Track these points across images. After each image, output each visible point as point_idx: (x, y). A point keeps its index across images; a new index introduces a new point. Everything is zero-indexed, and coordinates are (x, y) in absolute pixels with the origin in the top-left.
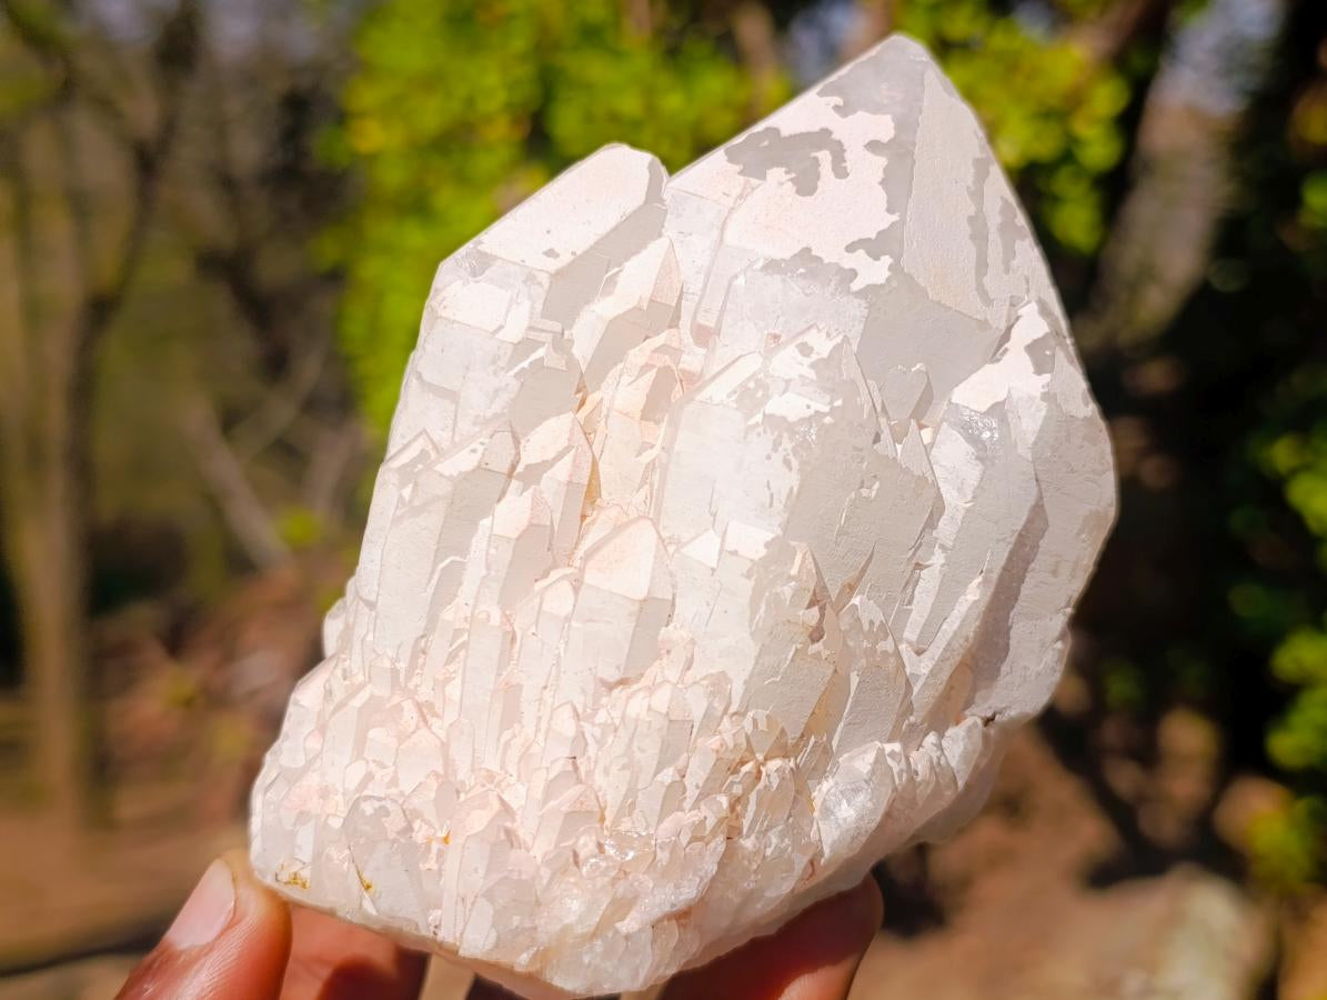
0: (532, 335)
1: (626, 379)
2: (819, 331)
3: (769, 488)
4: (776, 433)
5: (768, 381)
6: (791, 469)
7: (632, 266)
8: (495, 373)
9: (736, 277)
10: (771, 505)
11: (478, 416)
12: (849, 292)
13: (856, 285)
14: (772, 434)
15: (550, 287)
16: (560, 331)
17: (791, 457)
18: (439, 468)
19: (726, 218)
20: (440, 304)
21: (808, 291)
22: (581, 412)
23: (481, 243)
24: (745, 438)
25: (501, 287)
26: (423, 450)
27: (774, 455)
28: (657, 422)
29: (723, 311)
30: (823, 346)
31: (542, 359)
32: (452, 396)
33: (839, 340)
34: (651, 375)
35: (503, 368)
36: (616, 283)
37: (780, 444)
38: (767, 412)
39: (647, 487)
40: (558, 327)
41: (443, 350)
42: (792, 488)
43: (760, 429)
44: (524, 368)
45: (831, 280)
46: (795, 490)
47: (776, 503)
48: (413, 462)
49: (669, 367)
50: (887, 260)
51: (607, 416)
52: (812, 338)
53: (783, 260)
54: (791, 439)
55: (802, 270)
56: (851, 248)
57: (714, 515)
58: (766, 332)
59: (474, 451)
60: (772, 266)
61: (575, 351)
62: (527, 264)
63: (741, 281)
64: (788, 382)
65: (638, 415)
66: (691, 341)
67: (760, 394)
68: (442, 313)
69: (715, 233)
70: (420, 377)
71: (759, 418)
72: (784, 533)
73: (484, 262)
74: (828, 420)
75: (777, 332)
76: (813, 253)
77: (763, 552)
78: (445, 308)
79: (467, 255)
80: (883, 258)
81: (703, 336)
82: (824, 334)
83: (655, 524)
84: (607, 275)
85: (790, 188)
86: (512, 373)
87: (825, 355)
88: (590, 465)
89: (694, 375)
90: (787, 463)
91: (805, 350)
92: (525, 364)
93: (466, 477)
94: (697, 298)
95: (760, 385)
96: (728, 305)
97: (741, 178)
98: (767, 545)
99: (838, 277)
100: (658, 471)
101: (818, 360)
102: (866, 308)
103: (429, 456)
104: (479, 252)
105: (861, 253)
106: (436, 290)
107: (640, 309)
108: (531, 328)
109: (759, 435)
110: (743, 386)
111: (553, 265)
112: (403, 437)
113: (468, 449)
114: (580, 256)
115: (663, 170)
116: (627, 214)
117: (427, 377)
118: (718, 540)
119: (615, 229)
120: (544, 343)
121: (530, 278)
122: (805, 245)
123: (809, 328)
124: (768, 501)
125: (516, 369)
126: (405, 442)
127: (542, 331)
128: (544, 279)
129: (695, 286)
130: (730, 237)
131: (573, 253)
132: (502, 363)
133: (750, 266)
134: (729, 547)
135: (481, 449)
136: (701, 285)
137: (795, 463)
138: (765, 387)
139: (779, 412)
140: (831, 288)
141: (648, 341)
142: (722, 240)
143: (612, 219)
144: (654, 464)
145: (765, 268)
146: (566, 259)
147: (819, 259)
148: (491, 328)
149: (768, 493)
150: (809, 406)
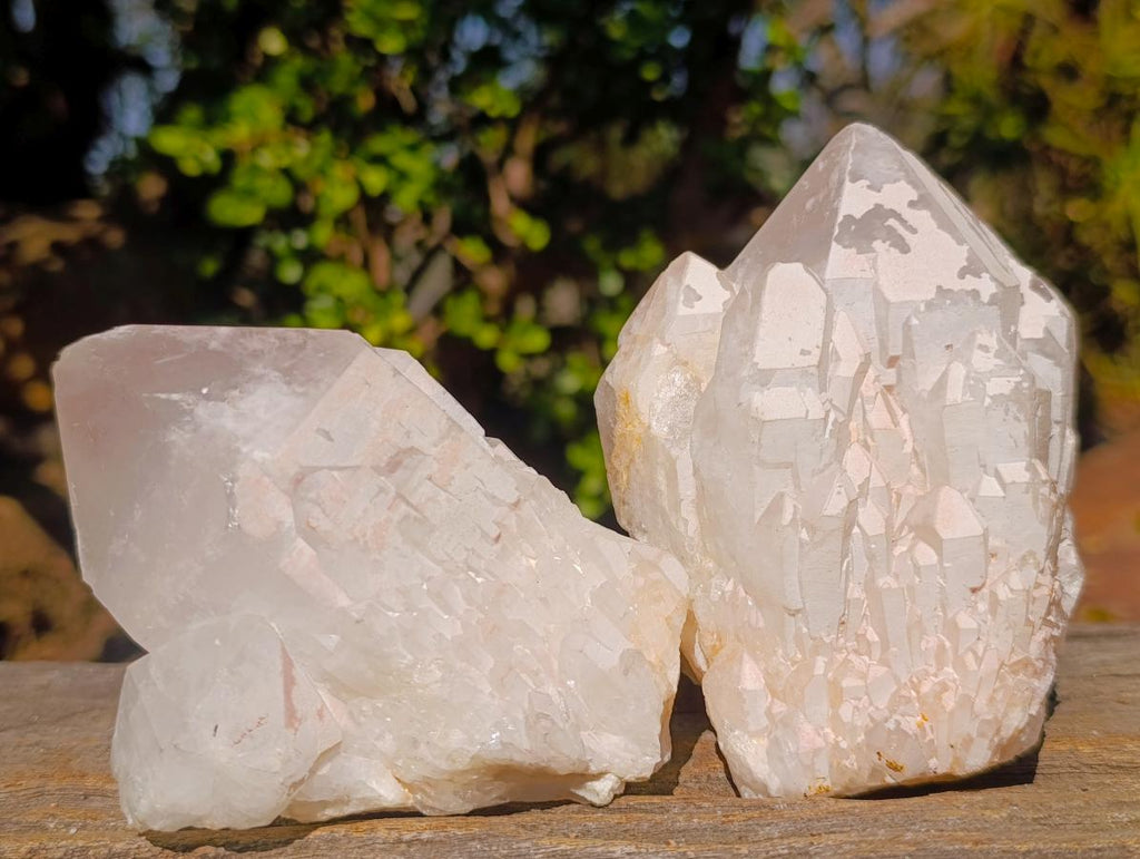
1: (868, 407)
2: (981, 333)
3: (1011, 437)
4: (1003, 405)
5: (978, 376)
6: (1020, 422)
7: (836, 337)
8: (817, 440)
9: (909, 319)
10: (1017, 446)
12: (984, 304)
13: (985, 298)
14: (1001, 406)
15: (819, 374)
17: (1018, 415)
19: (877, 286)
21: (960, 313)
24: (987, 415)
25: (787, 386)
27: (1007, 418)
30: (991, 342)
31: (836, 420)
33: (995, 335)
35: (820, 436)
36: (836, 353)
37: (1008, 410)
38: (991, 395)
41: (774, 440)
42: (1025, 432)
43: (993, 406)
44: (830, 430)
45: (967, 301)
46: (1028, 432)
47: (1019, 444)
48: (795, 516)
49: (881, 389)
50: (985, 276)
51: (871, 435)
52: (982, 339)
53: (932, 299)
54: (1013, 405)
55: (947, 301)
56: (961, 276)
57: (984, 466)
58: (943, 346)
59: (839, 493)
60: (930, 305)
62: (796, 365)
63: (914, 321)
64: (990, 372)
66: (882, 367)
67: (980, 386)
68: (763, 418)
71: (988, 401)
72: (1030, 459)
73: (766, 376)
75: (948, 343)
77: (1027, 475)
79: (753, 374)
80: (982, 275)
81: (892, 362)
82: (985, 334)
83: (951, 485)
85: (895, 251)
86: (827, 436)
87: (997, 347)
90: (1017, 419)
91: (984, 348)
92: (829, 427)
95: (975, 380)
96: (915, 339)
97: (861, 256)
98: (1027, 470)
99: (970, 297)
101: (996, 351)
104: (759, 370)
105: (968, 277)
108: (820, 404)
109: (993, 410)
110: (967, 385)
111: (812, 360)
113: (835, 494)
114: (822, 347)
115: (814, 270)
117: (768, 460)
118: (993, 479)
120: (831, 410)
121: (804, 373)
122: (936, 285)
123: (974, 335)
124: (1013, 445)
127: (825, 403)
128: (813, 370)
130: (889, 297)
131: (818, 347)
132: (819, 433)
133: (916, 310)
136: (875, 332)
137: (1022, 417)
138: (980, 381)
139: (997, 392)
140: (972, 306)
142: (886, 301)
143: (820, 315)
145: (927, 309)
146: (817, 353)
147: (950, 291)
148: (803, 415)
149: (1012, 441)
150: (1009, 382)
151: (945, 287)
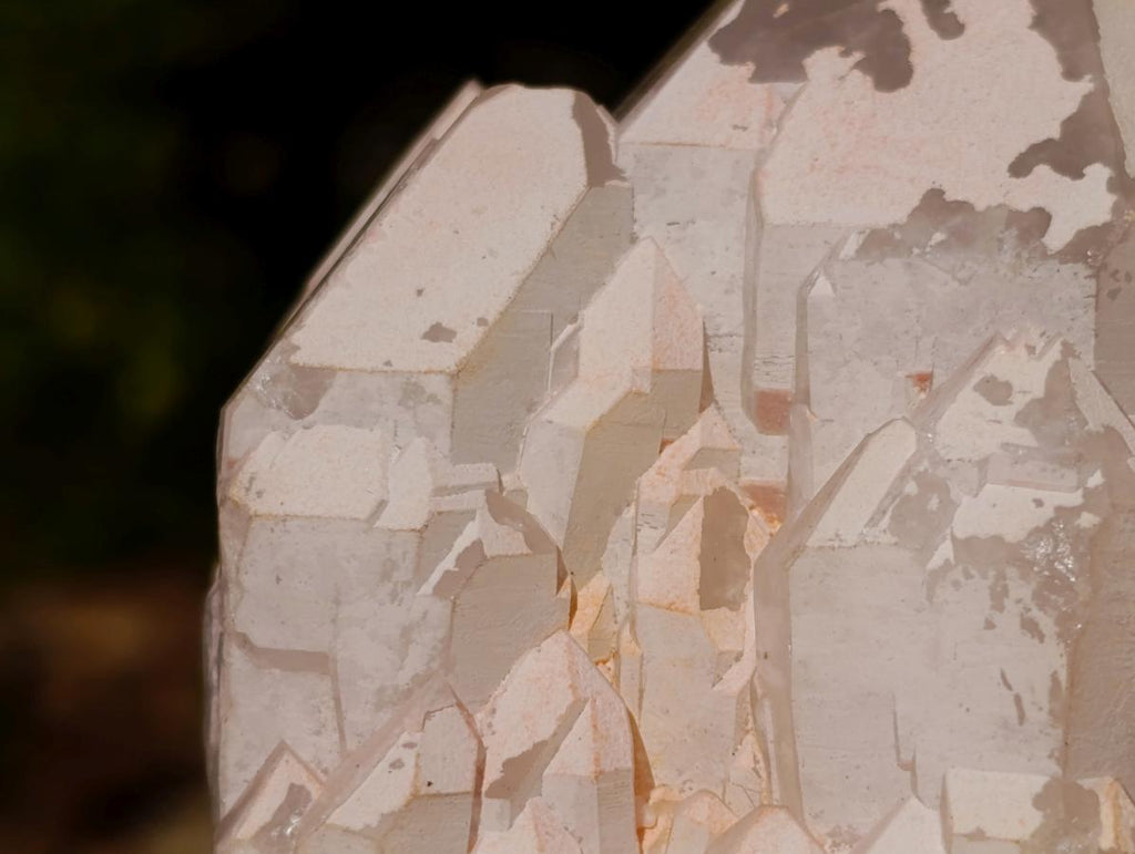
0: (447, 503)
1: (647, 535)
2: (1010, 345)
3: (1009, 687)
4: (992, 573)
5: (942, 472)
6: (1041, 638)
7: (595, 314)
8: (394, 596)
9: (810, 282)
10: (1022, 718)
11: (381, 691)
12: (1045, 255)
13: (1059, 236)
14: (984, 577)
15: (455, 400)
16: (495, 479)
17: (1036, 613)
18: (338, 817)
19: (755, 174)
20: (248, 490)
21: (962, 274)
22: (575, 623)
23: (296, 348)
24: (930, 598)
25: (359, 425)
26: (292, 786)
27: (998, 618)
28: (734, 605)
29: (802, 353)
30: (1028, 375)
31: (477, 545)
32: (319, 662)
33: (1055, 353)
34: (694, 516)
35: (407, 584)
36: (577, 355)
37: (1005, 592)
38: (960, 535)
39: (750, 738)
40: (484, 472)
41: (278, 580)
42: (1054, 678)
43: (957, 574)
44: (447, 572)
45: (1000, 241)
46: (1063, 676)
47: (1031, 712)
48: (280, 818)
49: (723, 489)
50: (1098, 173)
51: (632, 621)
52: (1000, 363)
53: (894, 226)
54: (1024, 576)
55: (939, 237)
56: (1020, 167)
57: (910, 767)
58: (900, 374)
59: (397, 765)
60: (878, 243)
61: (533, 508)
62: (398, 367)
63: (822, 288)
64: (983, 464)
65: (693, 603)
66: (751, 425)
67: (934, 503)
68: (255, 506)
69: (741, 206)
70: (245, 642)
71: (945, 551)
72: (1064, 770)
73: (310, 387)
74: (1087, 520)
75: (922, 368)
76: (949, 196)
77: (1035, 819)
78: (259, 494)
79: (275, 379)
80: (1088, 170)
81: (772, 411)
82: (1021, 351)
83: (796, 813)
84: (556, 344)
85: (861, 83)
86: (427, 588)
87: (1039, 392)
88: (626, 726)
89: (776, 491)
90: (1030, 626)
91: (996, 391)
92: (448, 563)
93: (395, 821)
94: (740, 342)
95: (928, 484)
96: (813, 342)
97: (759, 87)
98: (1039, 801)
99: (1014, 232)
100: (767, 703)
101: (1028, 405)
102: (1090, 277)
103: (308, 794)
104: (295, 367)
105: (1043, 171)
106: (231, 464)
107: (639, 394)
108: (440, 491)
109: (956, 584)
110: (894, 493)
111: (448, 356)
112: (241, 766)
113: (384, 765)
114: (497, 322)
115: (601, 112)
116: (563, 216)
117: (260, 638)
118: (933, 816)
119: (549, 251)
120: (474, 512)
121: (412, 392)
122: (928, 186)
123: (987, 347)
124: (1012, 712)
125: (435, 577)
126: (250, 774)
127: (464, 488)
128: (438, 386)
129: (731, 318)
130: (776, 208)
131: (482, 321)
132: (401, 575)
133: (833, 254)
134: (962, 826)
135: (409, 757)
136: (739, 314)
137: (1047, 623)
138: (942, 488)
139: (985, 529)
140: (1007, 257)
141: (668, 450)
142: (760, 219)
143: (537, 234)
144: (753, 691)
145: (863, 251)
146: (470, 336)
147: (963, 206)
148: (363, 511)
149: (1009, 697)
150: (1039, 503)
151: (950, 196)
